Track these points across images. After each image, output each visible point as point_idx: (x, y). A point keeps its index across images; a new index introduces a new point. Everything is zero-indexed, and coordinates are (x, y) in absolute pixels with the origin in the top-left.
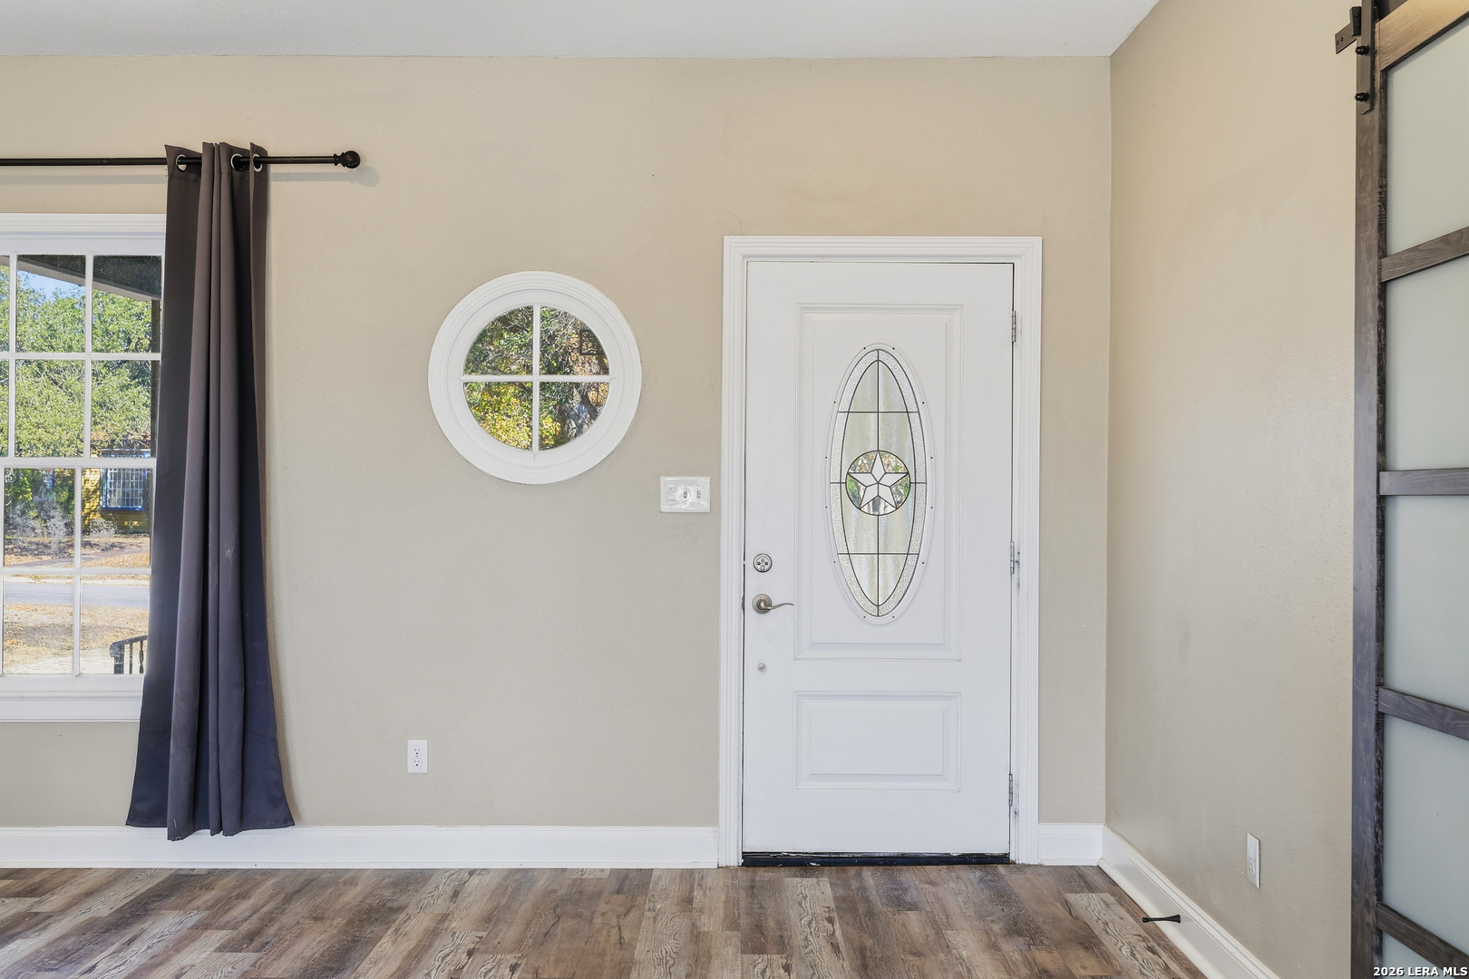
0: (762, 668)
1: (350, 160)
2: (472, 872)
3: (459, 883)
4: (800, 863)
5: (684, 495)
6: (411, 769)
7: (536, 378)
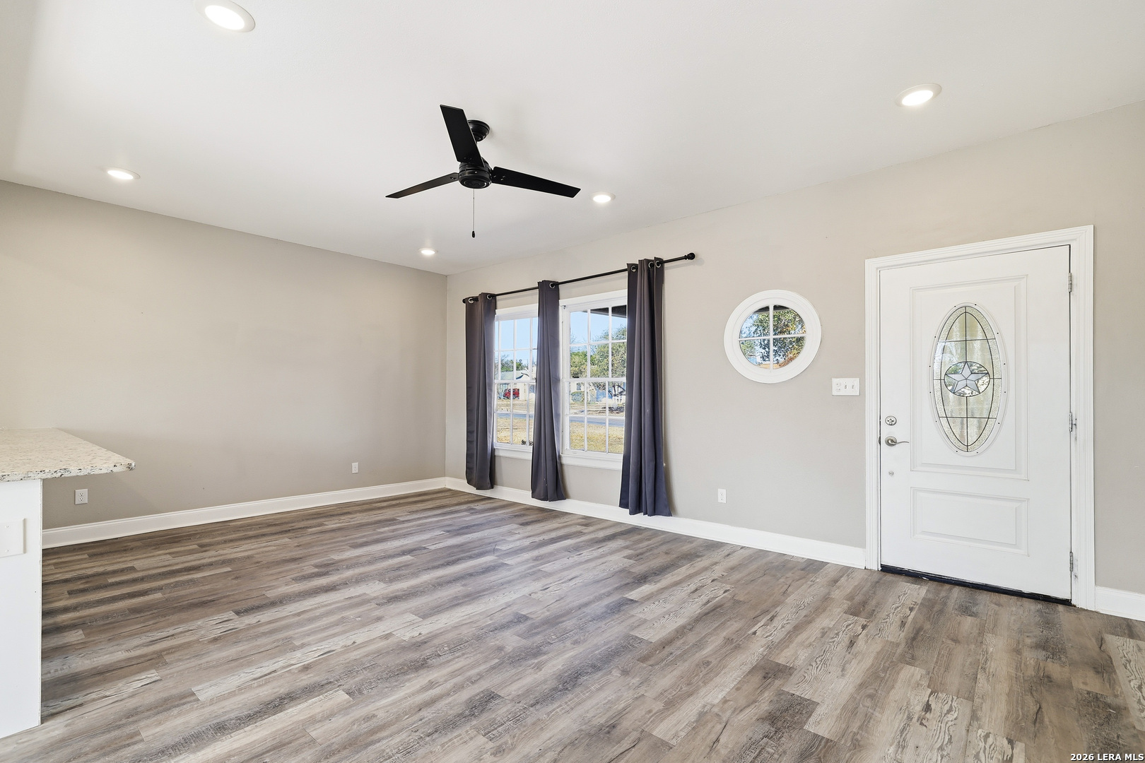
0: (892, 474)
1: (691, 256)
2: (742, 548)
3: (733, 550)
4: (916, 576)
5: (844, 386)
6: (720, 501)
7: (771, 337)
